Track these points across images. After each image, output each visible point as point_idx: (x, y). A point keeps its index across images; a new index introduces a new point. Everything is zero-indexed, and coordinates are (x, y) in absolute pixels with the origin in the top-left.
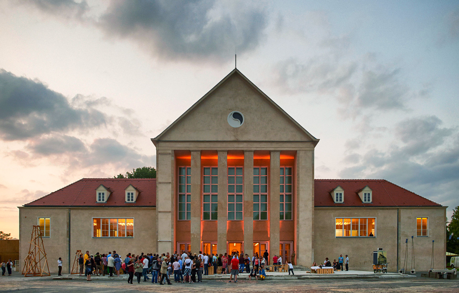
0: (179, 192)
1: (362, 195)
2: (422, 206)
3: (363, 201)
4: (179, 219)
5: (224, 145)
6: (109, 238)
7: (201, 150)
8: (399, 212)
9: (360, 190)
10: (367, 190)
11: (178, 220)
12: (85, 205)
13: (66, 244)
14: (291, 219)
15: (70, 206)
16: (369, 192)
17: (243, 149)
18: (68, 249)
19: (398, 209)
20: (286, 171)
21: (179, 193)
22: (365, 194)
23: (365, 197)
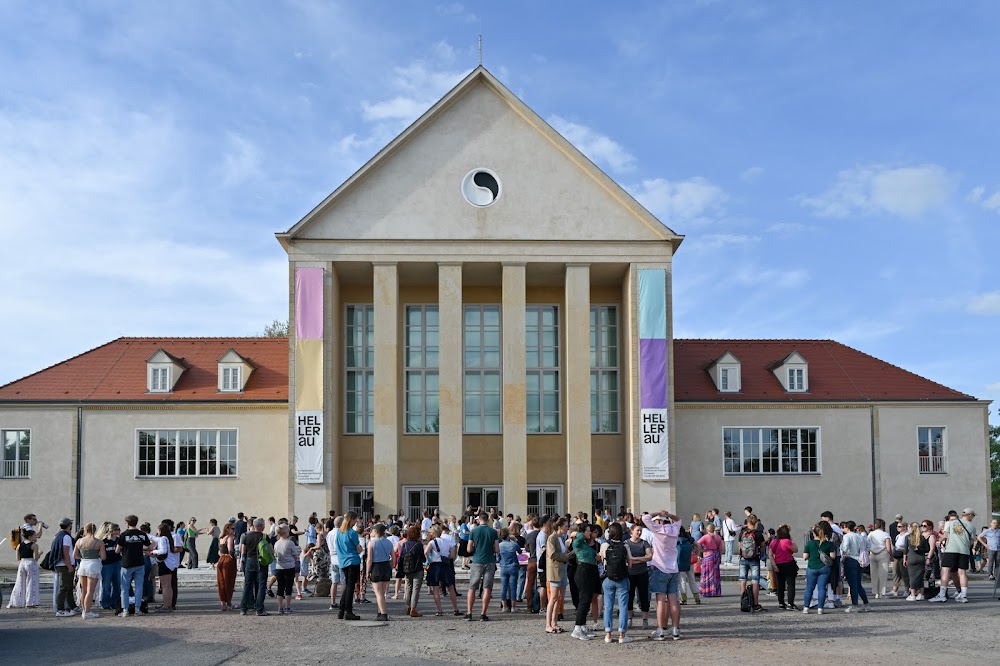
0: (348, 366)
1: (782, 374)
2: (929, 400)
3: (787, 387)
4: (348, 431)
5: (454, 249)
6: (177, 478)
7: (399, 262)
8: (875, 414)
9: (780, 363)
10: (796, 363)
11: (345, 433)
12: (119, 397)
13: (69, 494)
14: (616, 430)
15: (83, 402)
16: (800, 367)
17: (498, 260)
18: (74, 506)
19: (872, 406)
20: (604, 315)
21: (347, 369)
22: (792, 372)
23: (792, 380)
